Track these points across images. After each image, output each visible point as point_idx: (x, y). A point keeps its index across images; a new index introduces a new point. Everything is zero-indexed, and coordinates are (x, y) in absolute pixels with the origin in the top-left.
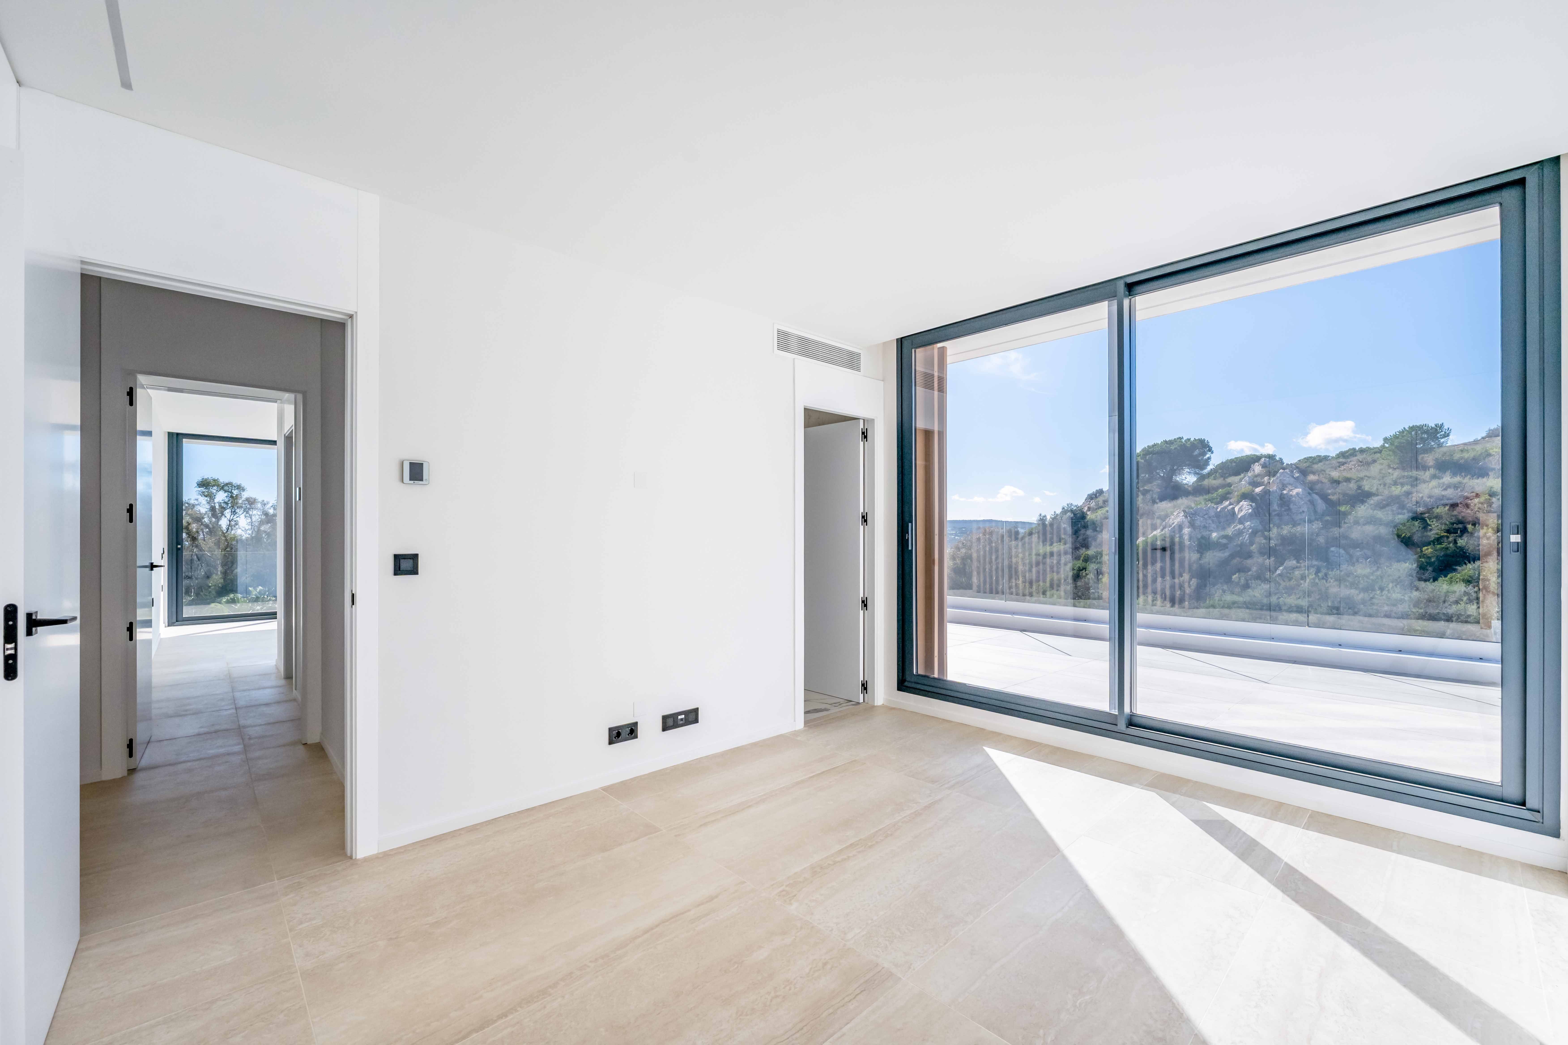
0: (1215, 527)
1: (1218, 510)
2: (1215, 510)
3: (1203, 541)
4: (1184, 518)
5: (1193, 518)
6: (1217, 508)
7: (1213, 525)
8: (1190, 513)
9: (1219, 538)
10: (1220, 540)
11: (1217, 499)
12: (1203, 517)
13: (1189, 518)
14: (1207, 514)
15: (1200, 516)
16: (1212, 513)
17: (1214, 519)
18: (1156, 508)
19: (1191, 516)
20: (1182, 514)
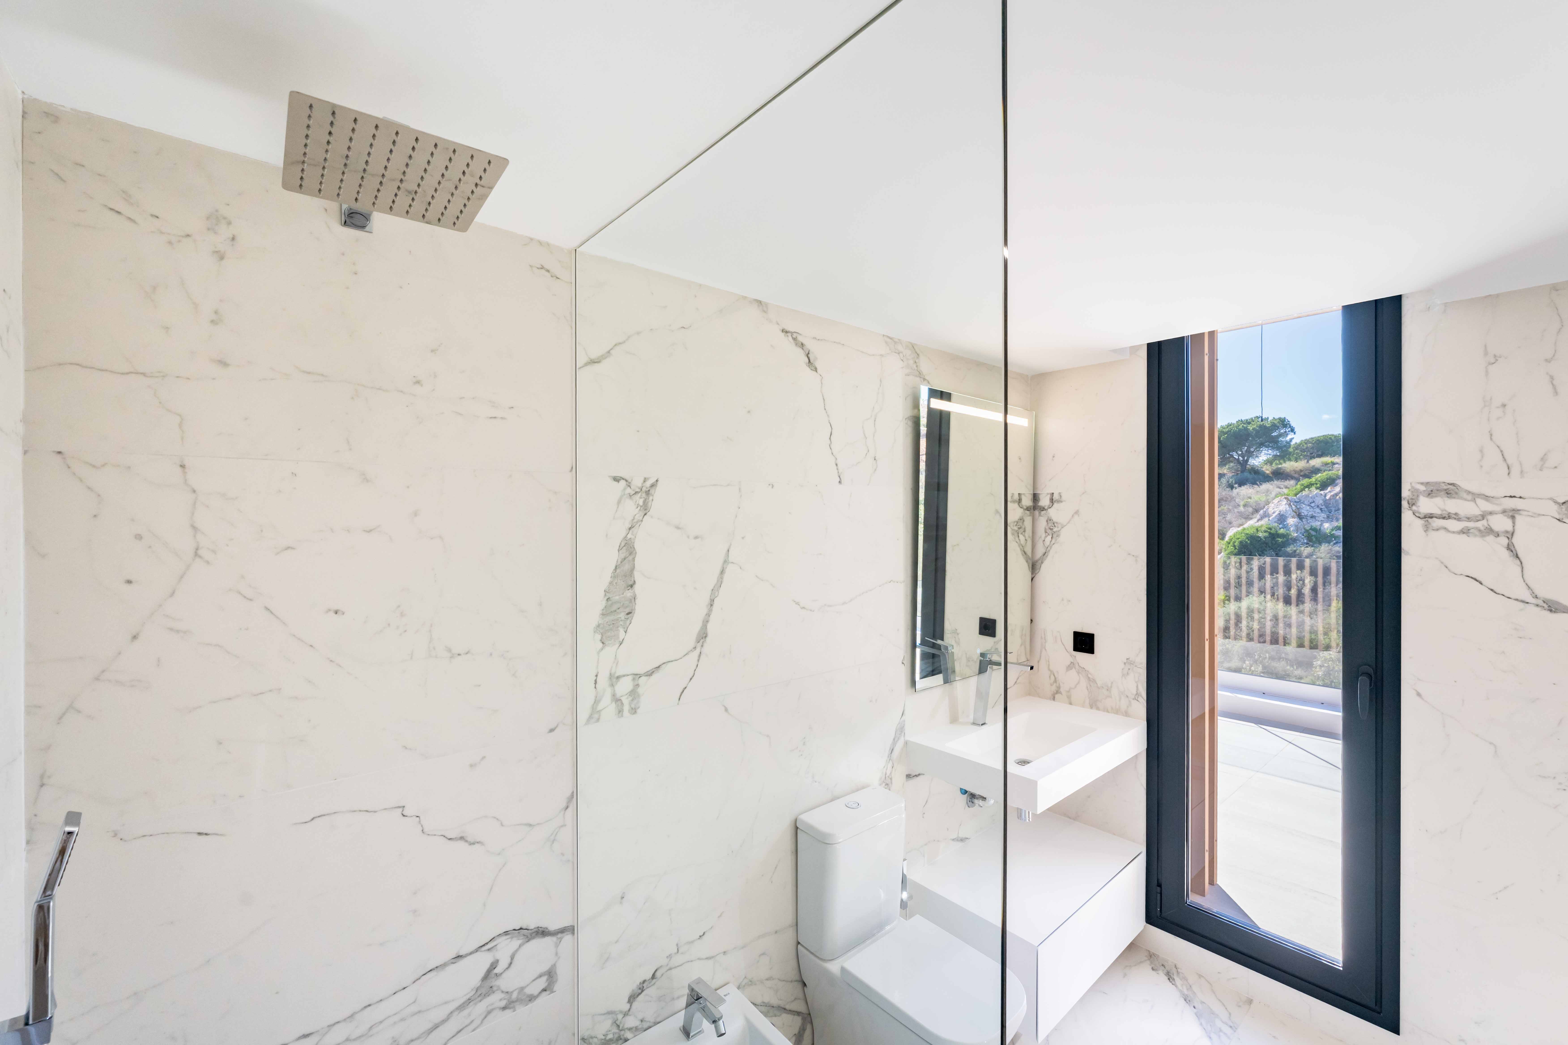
0: (1326, 516)
1: (1328, 497)
2: (1323, 498)
3: (1313, 533)
4: (1287, 506)
5: (1298, 507)
6: (1325, 496)
7: (1323, 514)
8: (1293, 500)
9: (1332, 530)
10: (1334, 532)
11: (1316, 484)
12: (1309, 505)
13: (1293, 506)
14: (1314, 502)
15: (1306, 505)
16: (1319, 501)
17: (1322, 507)
18: (1236, 493)
19: (1295, 504)
20: (1285, 502)
